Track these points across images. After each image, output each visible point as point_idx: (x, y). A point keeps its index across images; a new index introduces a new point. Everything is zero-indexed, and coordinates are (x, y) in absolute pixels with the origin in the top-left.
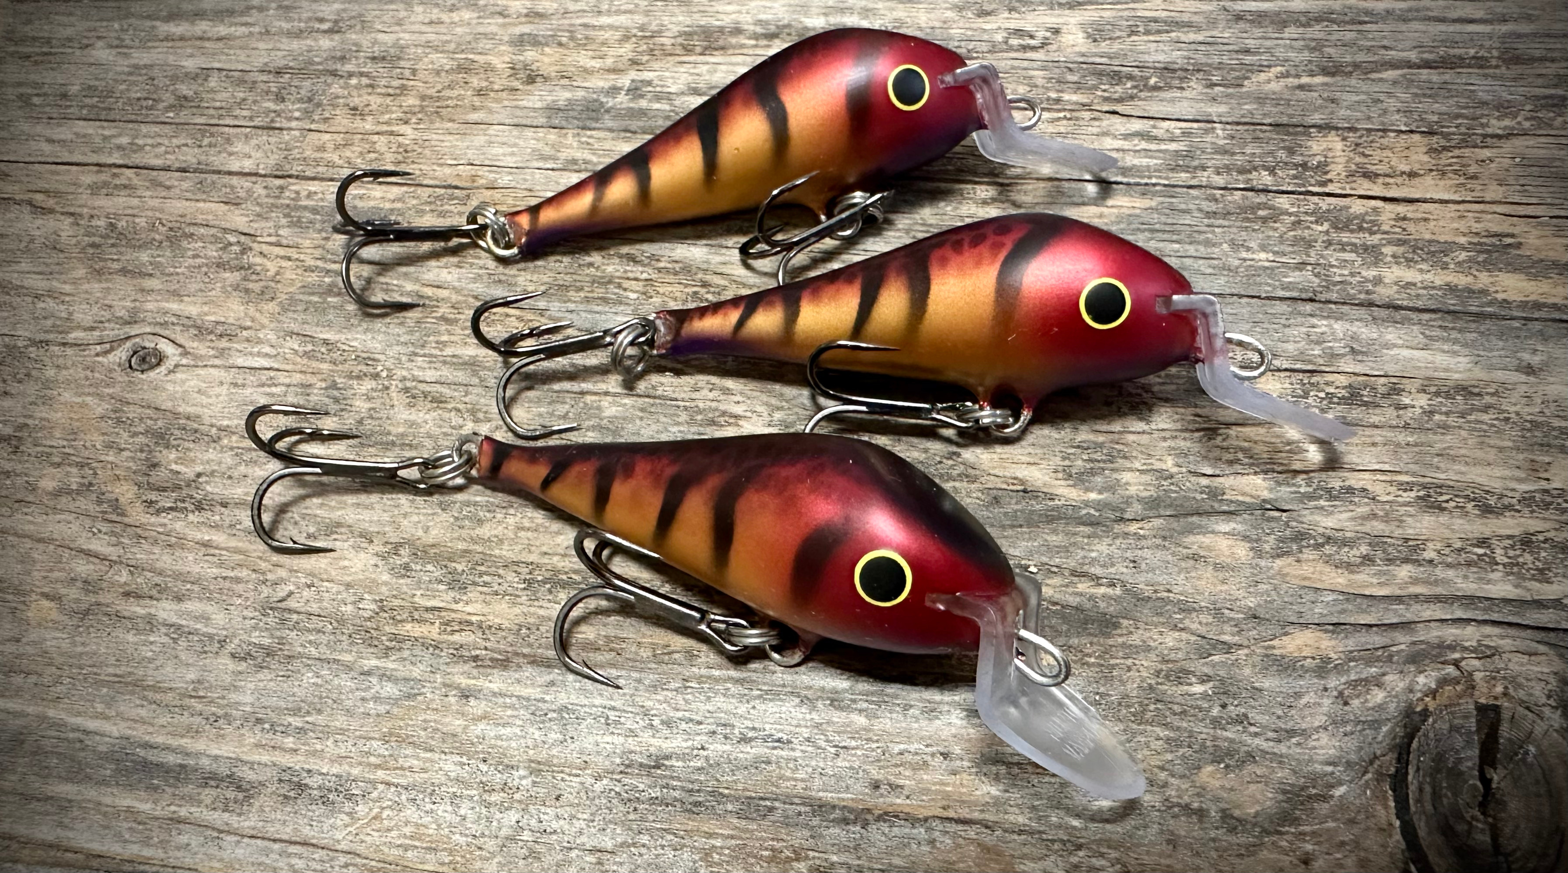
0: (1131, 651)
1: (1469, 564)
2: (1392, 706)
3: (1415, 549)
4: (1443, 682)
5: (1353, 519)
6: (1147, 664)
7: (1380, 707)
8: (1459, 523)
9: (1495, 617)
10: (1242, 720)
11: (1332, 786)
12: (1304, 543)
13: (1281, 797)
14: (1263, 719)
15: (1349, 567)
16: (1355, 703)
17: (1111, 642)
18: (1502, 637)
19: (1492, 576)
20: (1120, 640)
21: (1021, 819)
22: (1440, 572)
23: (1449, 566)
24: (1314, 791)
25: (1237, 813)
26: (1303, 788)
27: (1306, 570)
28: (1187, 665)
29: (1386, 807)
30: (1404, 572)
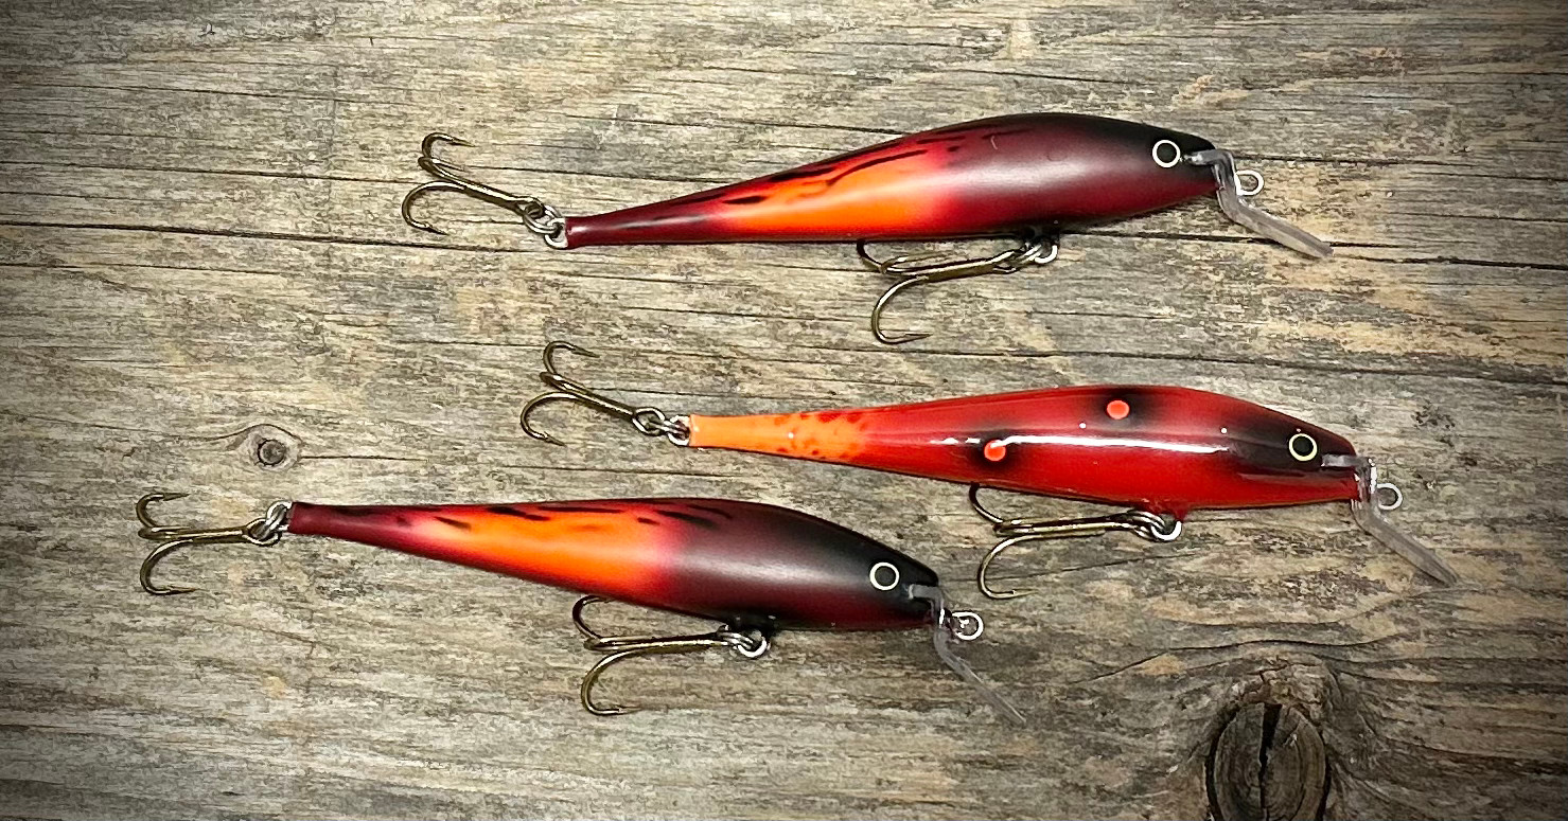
0: (1046, 676)
1: (1280, 596)
2: (1213, 708)
3: (1246, 585)
4: (1248, 689)
5: (1206, 563)
6: (1055, 685)
7: (1206, 709)
8: (1280, 562)
9: (1291, 637)
10: (1115, 723)
11: (1169, 767)
12: (1170, 584)
13: (1136, 775)
14: (1129, 722)
15: (1200, 603)
16: (1190, 707)
17: (1032, 669)
18: (1292, 653)
19: (1296, 605)
20: (1038, 668)
21: (972, 800)
22: (1260, 603)
23: (1267, 597)
24: (1156, 770)
25: (1107, 788)
26: (1151, 768)
27: (1169, 606)
28: (1082, 685)
29: (1200, 778)
30: (1237, 604)
